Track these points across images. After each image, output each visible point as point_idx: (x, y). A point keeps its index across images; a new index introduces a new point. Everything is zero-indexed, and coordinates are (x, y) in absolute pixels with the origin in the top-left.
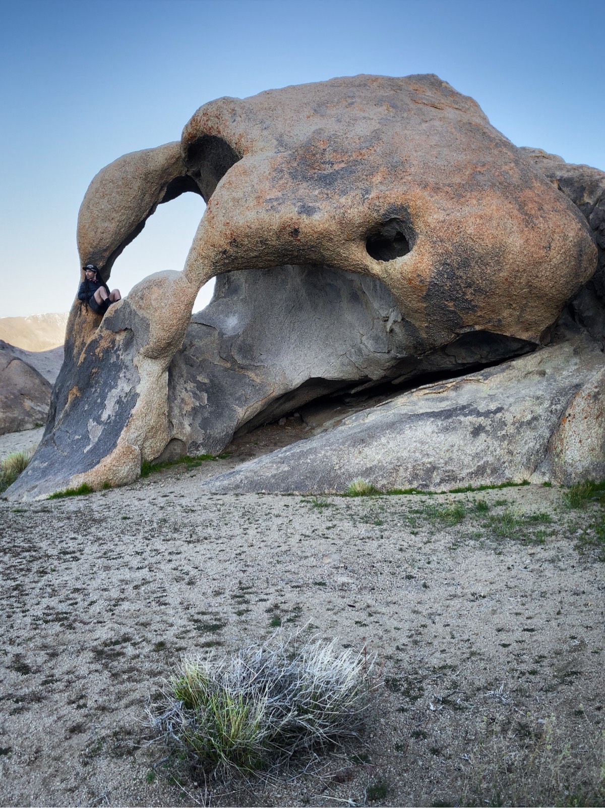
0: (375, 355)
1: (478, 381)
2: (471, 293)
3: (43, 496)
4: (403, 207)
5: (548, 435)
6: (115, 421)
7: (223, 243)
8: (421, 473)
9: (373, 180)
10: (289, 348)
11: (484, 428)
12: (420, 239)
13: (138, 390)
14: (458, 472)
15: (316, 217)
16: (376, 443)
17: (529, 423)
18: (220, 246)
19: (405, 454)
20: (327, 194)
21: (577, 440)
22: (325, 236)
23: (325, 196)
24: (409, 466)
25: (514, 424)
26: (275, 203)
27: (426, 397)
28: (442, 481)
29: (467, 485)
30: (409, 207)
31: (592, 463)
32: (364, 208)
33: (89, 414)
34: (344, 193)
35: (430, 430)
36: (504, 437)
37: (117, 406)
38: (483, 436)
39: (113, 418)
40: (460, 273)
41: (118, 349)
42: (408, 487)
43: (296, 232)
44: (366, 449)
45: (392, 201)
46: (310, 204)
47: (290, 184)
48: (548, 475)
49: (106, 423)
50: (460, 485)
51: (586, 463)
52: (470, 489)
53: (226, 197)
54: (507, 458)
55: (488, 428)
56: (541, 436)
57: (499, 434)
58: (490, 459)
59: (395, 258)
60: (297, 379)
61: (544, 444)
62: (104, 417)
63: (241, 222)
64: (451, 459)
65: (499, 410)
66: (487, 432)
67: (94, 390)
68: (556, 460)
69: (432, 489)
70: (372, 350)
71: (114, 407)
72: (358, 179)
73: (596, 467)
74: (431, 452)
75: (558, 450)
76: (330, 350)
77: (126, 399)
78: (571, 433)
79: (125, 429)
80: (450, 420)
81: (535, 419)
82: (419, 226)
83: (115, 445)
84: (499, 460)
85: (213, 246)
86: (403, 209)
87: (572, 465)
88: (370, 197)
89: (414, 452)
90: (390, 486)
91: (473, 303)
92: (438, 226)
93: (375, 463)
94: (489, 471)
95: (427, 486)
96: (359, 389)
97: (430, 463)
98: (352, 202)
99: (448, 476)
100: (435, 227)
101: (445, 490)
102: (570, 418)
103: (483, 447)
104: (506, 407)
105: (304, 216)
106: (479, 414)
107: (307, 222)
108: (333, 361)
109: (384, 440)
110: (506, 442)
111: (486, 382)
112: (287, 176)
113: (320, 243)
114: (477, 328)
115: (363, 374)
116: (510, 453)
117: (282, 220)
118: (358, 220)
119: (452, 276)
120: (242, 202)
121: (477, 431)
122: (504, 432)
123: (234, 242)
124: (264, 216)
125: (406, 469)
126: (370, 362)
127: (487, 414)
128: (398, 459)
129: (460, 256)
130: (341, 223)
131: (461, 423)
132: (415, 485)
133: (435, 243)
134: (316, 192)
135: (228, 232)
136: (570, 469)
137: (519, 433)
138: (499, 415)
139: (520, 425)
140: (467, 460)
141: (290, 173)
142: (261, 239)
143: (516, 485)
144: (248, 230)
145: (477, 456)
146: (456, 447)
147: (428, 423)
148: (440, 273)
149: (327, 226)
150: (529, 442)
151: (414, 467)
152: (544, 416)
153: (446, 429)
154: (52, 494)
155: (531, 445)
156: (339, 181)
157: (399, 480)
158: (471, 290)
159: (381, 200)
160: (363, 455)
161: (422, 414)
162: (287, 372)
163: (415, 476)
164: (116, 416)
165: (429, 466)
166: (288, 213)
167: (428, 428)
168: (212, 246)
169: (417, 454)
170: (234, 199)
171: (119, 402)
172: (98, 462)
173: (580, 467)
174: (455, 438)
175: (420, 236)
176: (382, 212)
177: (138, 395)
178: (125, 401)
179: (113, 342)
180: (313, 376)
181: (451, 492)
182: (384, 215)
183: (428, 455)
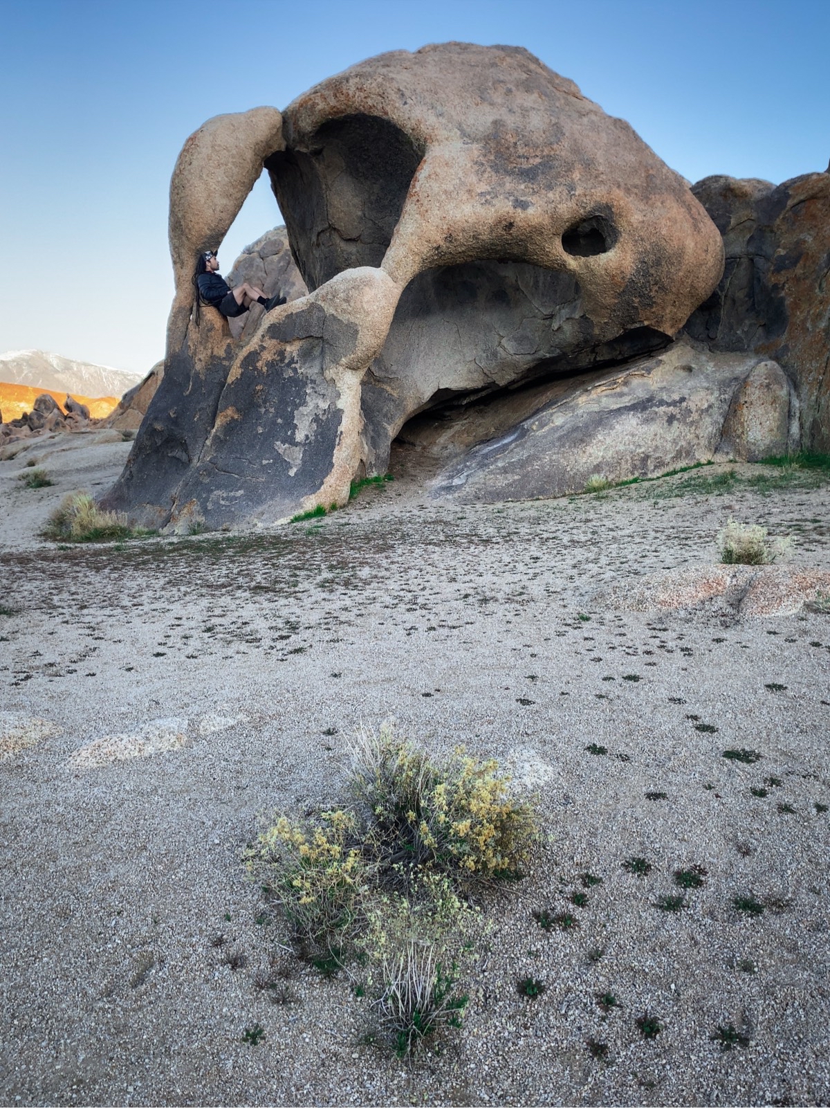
0: (514, 357)
1: (643, 375)
2: (656, 291)
3: (284, 521)
4: (608, 206)
5: (722, 421)
6: (316, 441)
7: (439, 238)
8: (638, 463)
9: (574, 176)
10: (419, 356)
11: (675, 416)
12: (624, 237)
13: (340, 404)
14: (663, 458)
15: (531, 211)
16: (595, 441)
17: (707, 410)
18: (435, 241)
19: (622, 448)
20: (533, 189)
21: (758, 422)
22: (538, 230)
23: (531, 190)
24: (628, 458)
25: (697, 411)
26: (488, 197)
27: (604, 393)
28: (656, 467)
29: (672, 469)
30: (613, 206)
31: (772, 441)
32: (572, 204)
33: (270, 436)
34: (550, 187)
35: (635, 423)
36: (692, 423)
37: (314, 426)
38: (675, 422)
39: (313, 438)
40: (652, 271)
41: (292, 361)
42: (631, 478)
43: (511, 225)
44: (588, 448)
45: (598, 199)
46: (522, 199)
47: (494, 178)
48: (732, 454)
49: (305, 444)
50: (670, 469)
51: (767, 442)
52: (675, 472)
53: (436, 190)
54: (695, 441)
55: (678, 416)
56: (716, 422)
57: (688, 420)
58: (684, 443)
59: (598, 253)
60: (428, 392)
61: (719, 428)
62: (300, 436)
63: (459, 216)
64: (657, 447)
65: (683, 399)
66: (678, 419)
67: (263, 410)
68: (738, 441)
69: (650, 476)
70: (512, 352)
71: (310, 426)
72: (558, 175)
73: (776, 444)
74: (642, 443)
75: (739, 432)
76: (457, 357)
77: (326, 416)
78: (750, 417)
79: (337, 448)
80: (648, 412)
81: (710, 407)
82: (622, 225)
83: (331, 465)
84: (689, 443)
85: (429, 241)
86: (608, 207)
87: (754, 444)
88: (577, 194)
89: (629, 444)
90: (617, 479)
91: (654, 300)
92: (640, 225)
93: (600, 459)
94: (684, 455)
95: (645, 474)
96: (473, 398)
97: (643, 453)
98: (560, 197)
99: (659, 462)
100: (637, 227)
101: (658, 475)
102: (747, 405)
103: (677, 433)
104: (687, 397)
105: (519, 210)
106: (669, 405)
107: (522, 216)
108: (460, 369)
109: (600, 437)
110: (694, 428)
111: (651, 375)
112: (489, 169)
113: (531, 236)
114: (646, 323)
115: (490, 380)
116: (697, 437)
117: (499, 214)
118: (567, 216)
119: (646, 274)
120: (454, 194)
121: (671, 419)
122: (691, 419)
123: (449, 238)
124: (481, 210)
125: (627, 461)
126: (503, 366)
127: (674, 404)
128: (617, 453)
129: (655, 255)
130: (552, 218)
131: (656, 413)
132: (637, 475)
133: (636, 241)
134: (523, 187)
135: (445, 227)
136: (753, 448)
137: (701, 419)
138: (684, 404)
139: (702, 412)
140: (668, 446)
141: (491, 167)
142: (475, 233)
143: (704, 465)
144: (465, 225)
145: (675, 442)
146: (658, 436)
147: (630, 416)
148: (638, 271)
149: (540, 220)
150: (708, 427)
151: (632, 458)
152: (717, 404)
153: (647, 421)
154: (292, 518)
155: (710, 429)
156: (540, 176)
157: (623, 472)
158: (656, 288)
159: (588, 198)
160: (587, 453)
161: (619, 409)
162: (419, 384)
163: (635, 467)
164: (316, 436)
165: (642, 455)
166: (503, 207)
167: (631, 422)
168: (427, 241)
169: (632, 446)
170: (445, 192)
171: (316, 419)
172: (322, 483)
173: (762, 445)
174: (654, 428)
175: (623, 235)
176: (588, 209)
177: (341, 411)
178: (324, 419)
179: (281, 354)
180: (441, 387)
181: (663, 476)
182: (589, 212)
183: (639, 445)
